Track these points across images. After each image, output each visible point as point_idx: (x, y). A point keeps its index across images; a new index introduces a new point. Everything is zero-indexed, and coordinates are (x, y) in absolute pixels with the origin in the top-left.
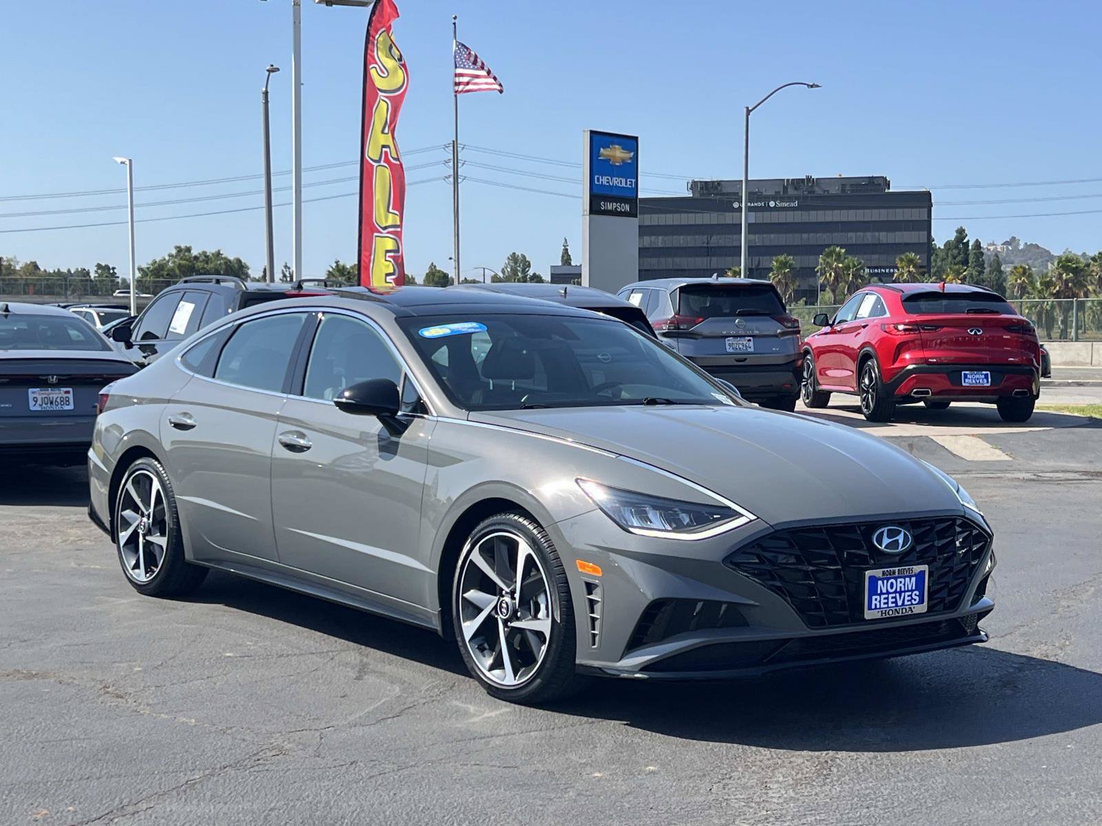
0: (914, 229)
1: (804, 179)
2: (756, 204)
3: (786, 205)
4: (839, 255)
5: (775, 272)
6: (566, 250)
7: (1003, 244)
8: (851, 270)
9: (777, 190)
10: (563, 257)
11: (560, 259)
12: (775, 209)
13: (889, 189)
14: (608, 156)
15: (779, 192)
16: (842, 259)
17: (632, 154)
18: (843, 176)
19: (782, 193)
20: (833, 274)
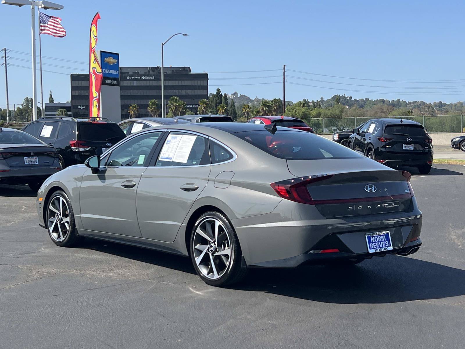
0: (202, 89)
1: (156, 68)
2: (137, 78)
3: (150, 78)
4: (176, 100)
5: (150, 107)
6: (51, 97)
7: (232, 95)
8: (181, 106)
9: (145, 72)
10: (50, 99)
11: (49, 100)
12: (145, 80)
13: (191, 72)
14: (108, 61)
15: (146, 73)
16: (178, 101)
17: (117, 61)
18: (172, 67)
19: (147, 73)
20: (174, 108)
